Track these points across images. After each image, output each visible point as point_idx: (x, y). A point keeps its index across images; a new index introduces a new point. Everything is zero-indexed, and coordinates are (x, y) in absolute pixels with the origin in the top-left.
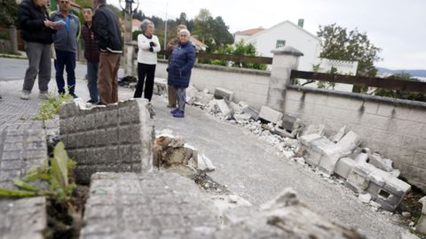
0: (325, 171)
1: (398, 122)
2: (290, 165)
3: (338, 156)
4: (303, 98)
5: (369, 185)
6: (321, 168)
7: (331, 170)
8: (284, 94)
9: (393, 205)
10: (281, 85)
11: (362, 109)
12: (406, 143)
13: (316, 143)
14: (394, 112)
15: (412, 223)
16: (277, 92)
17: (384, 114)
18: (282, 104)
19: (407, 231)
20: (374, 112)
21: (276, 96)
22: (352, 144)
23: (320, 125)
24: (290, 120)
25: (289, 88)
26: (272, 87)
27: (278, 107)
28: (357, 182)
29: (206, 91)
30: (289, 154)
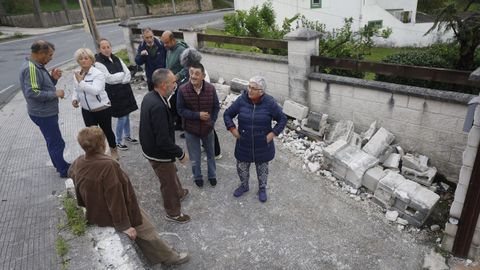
0: (352, 185)
1: (431, 116)
2: (315, 182)
3: (363, 169)
4: (327, 89)
5: (395, 202)
6: (348, 183)
7: (358, 185)
8: (306, 85)
9: (420, 221)
10: (301, 75)
11: (392, 102)
12: (441, 139)
13: (340, 155)
14: (425, 105)
15: (439, 240)
16: (298, 83)
17: (415, 107)
18: (306, 96)
19: (432, 251)
20: (405, 105)
21: (298, 88)
22: (383, 143)
23: (349, 122)
24: (315, 119)
25: (311, 78)
26: (292, 77)
27: (301, 99)
28: (384, 198)
29: (221, 81)
30: (314, 167)
